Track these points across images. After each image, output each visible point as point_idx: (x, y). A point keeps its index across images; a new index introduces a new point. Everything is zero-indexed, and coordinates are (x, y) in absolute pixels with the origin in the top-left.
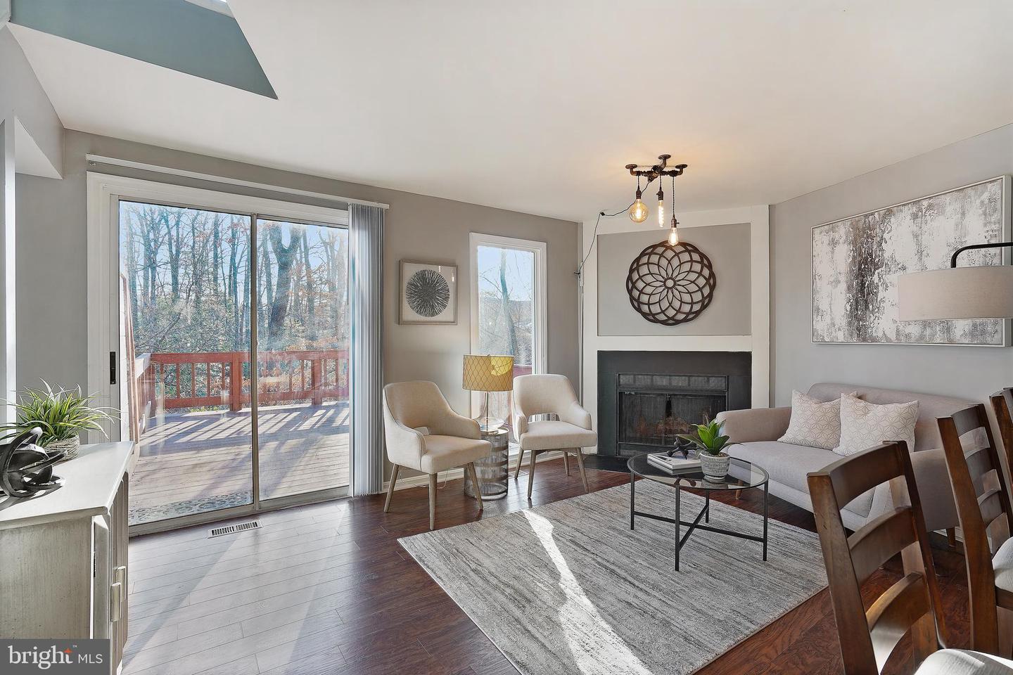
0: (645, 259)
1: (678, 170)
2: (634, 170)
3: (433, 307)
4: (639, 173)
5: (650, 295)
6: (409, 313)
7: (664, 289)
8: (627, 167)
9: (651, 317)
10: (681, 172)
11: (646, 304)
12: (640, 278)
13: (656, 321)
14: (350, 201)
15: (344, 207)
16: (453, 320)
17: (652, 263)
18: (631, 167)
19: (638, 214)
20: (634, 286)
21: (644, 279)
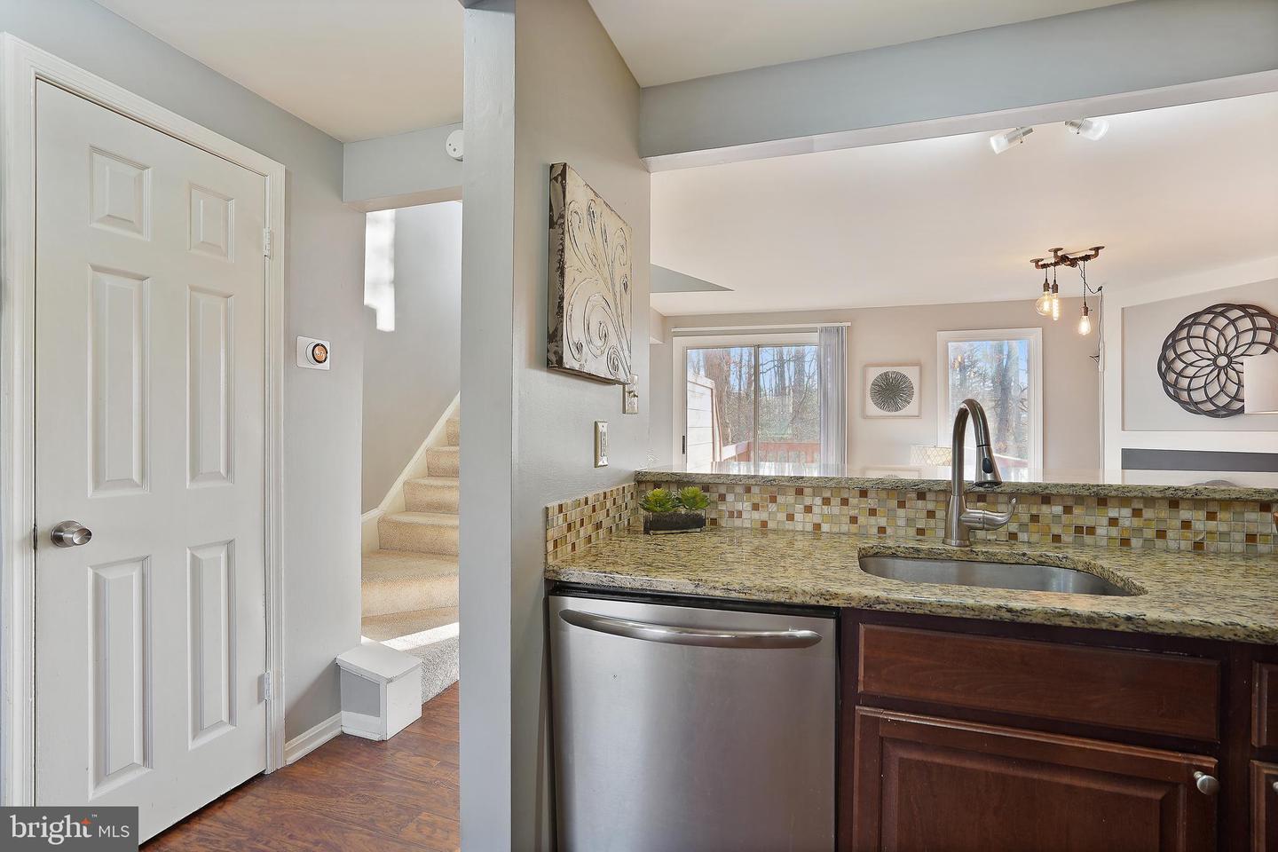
0: (1184, 333)
2: (1040, 263)
3: (896, 403)
4: (1044, 266)
5: (1192, 378)
6: (873, 409)
7: (1209, 365)
8: (1032, 262)
9: (1192, 407)
10: (1096, 255)
11: (1185, 390)
12: (1178, 356)
13: (1198, 412)
14: (819, 326)
15: (813, 330)
16: (917, 414)
17: (1192, 337)
18: (1037, 262)
19: (1046, 307)
20: (1169, 368)
21: (1183, 358)
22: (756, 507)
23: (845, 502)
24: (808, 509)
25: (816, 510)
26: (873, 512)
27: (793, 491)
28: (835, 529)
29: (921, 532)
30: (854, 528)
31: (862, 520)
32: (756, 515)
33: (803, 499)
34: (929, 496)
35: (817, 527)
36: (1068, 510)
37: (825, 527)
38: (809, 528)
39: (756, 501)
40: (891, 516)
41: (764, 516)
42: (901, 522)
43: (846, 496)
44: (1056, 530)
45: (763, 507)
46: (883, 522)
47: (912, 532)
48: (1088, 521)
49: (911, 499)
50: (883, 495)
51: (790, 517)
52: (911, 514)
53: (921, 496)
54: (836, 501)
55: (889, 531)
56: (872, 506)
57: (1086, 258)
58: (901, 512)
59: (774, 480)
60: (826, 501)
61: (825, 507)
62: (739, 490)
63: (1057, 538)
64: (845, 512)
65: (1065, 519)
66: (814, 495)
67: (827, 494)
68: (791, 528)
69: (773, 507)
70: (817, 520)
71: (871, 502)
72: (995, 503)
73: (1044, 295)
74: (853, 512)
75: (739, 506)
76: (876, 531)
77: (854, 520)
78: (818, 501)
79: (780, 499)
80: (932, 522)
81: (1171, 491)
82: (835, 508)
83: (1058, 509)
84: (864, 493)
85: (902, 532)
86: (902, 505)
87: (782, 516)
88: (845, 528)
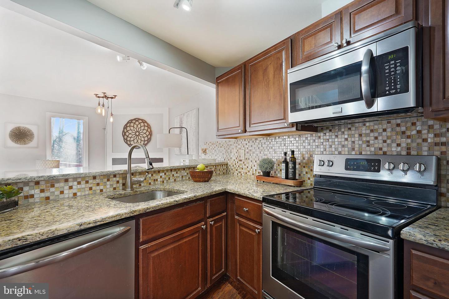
0: (129, 125)
1: (114, 97)
2: (97, 96)
3: (25, 141)
4: (99, 97)
5: (130, 138)
6: (10, 143)
7: (134, 134)
8: (94, 94)
11: (129, 141)
16: (36, 147)
17: (131, 126)
18: (96, 95)
19: (99, 111)
20: (125, 134)
21: (128, 132)
22: (42, 191)
23: (87, 182)
24: (71, 188)
25: (74, 187)
26: (98, 184)
27: (63, 181)
28: (83, 194)
29: (115, 189)
30: (91, 192)
31: (94, 188)
32: (43, 195)
33: (68, 183)
34: (117, 176)
35: (75, 194)
36: (152, 175)
37: (79, 194)
38: (71, 195)
39: (42, 188)
40: (105, 185)
41: (47, 194)
42: (108, 186)
43: (88, 180)
44: (150, 181)
45: (47, 190)
46: (102, 187)
47: (112, 189)
48: (156, 178)
49: (111, 178)
50: (102, 177)
51: (62, 192)
52: (112, 183)
53: (115, 176)
54: (83, 182)
55: (104, 190)
56: (98, 182)
57: (112, 98)
58: (108, 183)
59: (55, 177)
60: (79, 183)
61: (79, 186)
62: (32, 184)
63: (150, 184)
64: (87, 186)
65: (152, 178)
66: (74, 181)
67: (79, 180)
68: (62, 197)
69: (52, 190)
70: (74, 191)
71: (98, 181)
72: (136, 175)
73: (98, 107)
74: (90, 186)
75: (32, 192)
76: (99, 191)
77: (91, 189)
78: (75, 183)
79: (56, 185)
80: (118, 185)
81: (171, 168)
82: (83, 185)
83: (150, 175)
84: (94, 178)
85: (108, 190)
86: (108, 180)
87: (57, 193)
88: (87, 193)
